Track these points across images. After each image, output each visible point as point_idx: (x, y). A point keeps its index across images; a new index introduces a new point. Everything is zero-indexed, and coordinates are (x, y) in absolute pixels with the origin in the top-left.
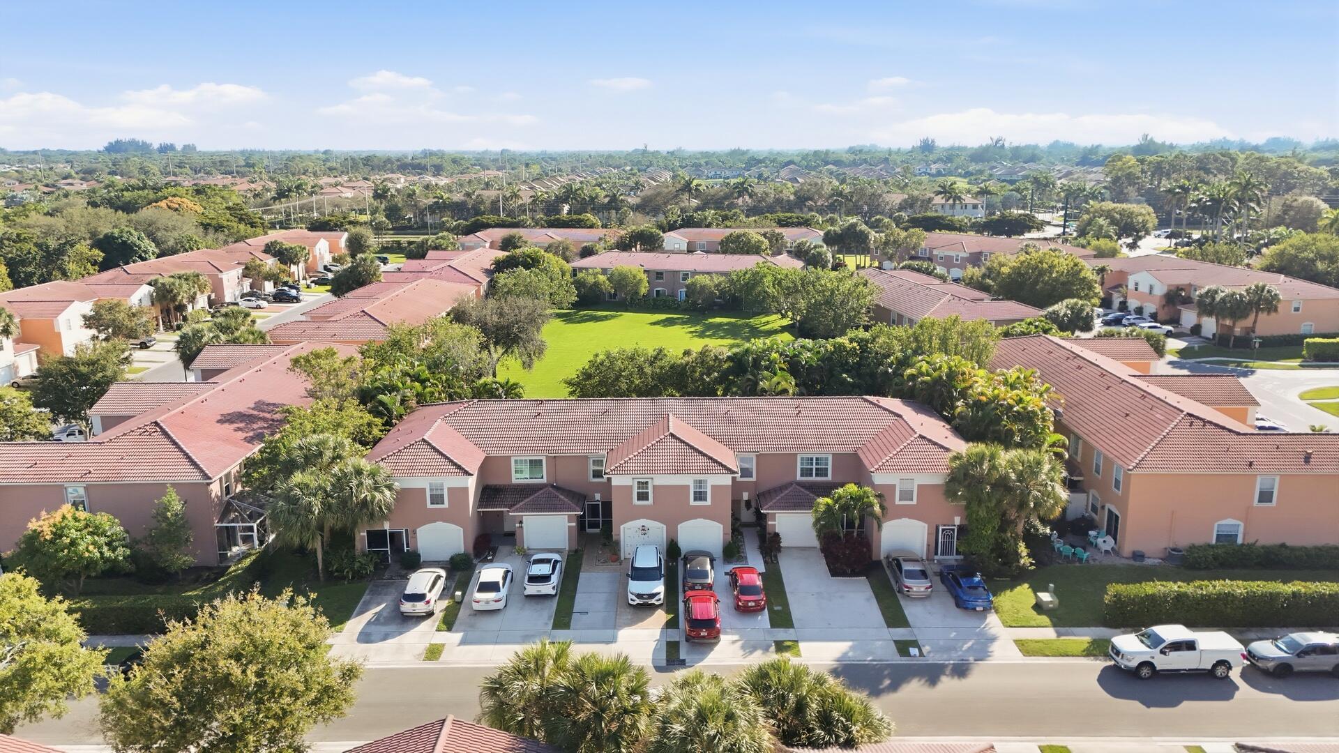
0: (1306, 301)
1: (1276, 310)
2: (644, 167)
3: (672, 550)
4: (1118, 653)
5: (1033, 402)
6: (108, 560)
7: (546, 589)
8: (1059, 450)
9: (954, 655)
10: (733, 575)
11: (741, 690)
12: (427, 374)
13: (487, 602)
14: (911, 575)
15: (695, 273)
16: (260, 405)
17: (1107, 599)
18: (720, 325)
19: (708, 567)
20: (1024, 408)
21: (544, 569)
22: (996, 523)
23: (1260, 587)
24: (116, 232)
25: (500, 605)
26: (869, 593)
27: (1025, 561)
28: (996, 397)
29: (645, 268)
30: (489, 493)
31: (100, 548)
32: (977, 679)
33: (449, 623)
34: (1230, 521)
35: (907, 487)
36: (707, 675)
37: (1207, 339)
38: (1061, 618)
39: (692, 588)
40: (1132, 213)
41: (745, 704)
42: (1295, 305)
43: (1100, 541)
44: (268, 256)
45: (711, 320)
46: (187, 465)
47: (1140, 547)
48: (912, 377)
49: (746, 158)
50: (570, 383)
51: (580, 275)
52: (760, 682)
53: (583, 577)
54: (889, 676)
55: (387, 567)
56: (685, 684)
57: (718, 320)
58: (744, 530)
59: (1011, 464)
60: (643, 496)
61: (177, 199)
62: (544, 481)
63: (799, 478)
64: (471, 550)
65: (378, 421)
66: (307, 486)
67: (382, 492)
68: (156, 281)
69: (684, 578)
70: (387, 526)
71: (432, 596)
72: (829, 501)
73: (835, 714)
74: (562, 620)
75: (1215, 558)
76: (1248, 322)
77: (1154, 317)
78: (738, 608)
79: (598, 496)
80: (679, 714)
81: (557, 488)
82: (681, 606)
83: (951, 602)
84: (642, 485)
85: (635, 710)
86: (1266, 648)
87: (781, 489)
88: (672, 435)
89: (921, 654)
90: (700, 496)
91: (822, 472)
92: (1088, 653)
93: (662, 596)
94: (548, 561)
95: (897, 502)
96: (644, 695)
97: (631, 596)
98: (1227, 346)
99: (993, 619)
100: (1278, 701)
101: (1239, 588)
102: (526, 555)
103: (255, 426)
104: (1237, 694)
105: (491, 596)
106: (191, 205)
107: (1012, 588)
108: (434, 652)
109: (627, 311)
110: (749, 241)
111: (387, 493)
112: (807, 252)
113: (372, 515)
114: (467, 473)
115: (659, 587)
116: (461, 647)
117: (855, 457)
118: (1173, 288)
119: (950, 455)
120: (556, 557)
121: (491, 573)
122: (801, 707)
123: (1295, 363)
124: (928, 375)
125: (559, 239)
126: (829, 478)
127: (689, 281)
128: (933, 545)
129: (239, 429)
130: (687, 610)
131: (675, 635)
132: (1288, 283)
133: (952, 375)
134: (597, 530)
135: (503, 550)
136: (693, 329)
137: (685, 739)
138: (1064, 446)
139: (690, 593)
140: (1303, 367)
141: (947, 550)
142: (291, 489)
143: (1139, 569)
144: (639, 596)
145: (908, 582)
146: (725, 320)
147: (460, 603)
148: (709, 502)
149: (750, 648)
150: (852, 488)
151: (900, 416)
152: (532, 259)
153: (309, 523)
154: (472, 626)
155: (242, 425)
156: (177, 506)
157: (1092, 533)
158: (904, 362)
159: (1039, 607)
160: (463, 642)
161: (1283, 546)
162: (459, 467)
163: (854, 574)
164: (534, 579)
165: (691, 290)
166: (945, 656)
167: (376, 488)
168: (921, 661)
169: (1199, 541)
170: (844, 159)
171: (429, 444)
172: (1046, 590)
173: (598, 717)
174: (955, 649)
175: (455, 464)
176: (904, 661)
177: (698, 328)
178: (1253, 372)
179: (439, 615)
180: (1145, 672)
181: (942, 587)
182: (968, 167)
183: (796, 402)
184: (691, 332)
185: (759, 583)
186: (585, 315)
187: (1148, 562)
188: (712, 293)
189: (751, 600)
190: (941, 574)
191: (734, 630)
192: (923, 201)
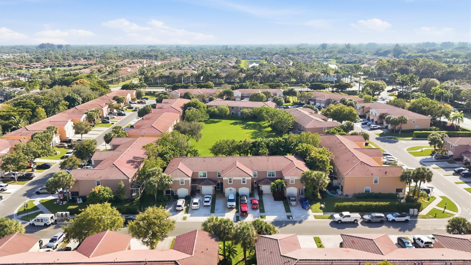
0: (416, 120)
1: (406, 123)
2: (226, 55)
3: (237, 195)
4: (334, 218)
5: (325, 157)
6: (110, 198)
7: (209, 204)
8: (331, 170)
9: (300, 219)
10: (251, 201)
11: (251, 225)
12: (175, 149)
13: (195, 207)
14: (292, 201)
15: (244, 108)
16: (134, 158)
17: (335, 206)
18: (250, 124)
19: (246, 199)
20: (322, 159)
21: (208, 199)
22: (312, 188)
23: (369, 203)
24: (70, 95)
25: (198, 208)
26: (283, 205)
27: (319, 197)
28: (316, 156)
29: (229, 106)
30: (194, 180)
31: (108, 195)
32: (303, 224)
33: (187, 212)
34: (368, 187)
35: (292, 180)
36: (244, 222)
37: (389, 130)
38: (325, 210)
39: (242, 204)
40: (378, 84)
41: (251, 227)
42: (413, 121)
43: (339, 192)
44: (114, 101)
45: (248, 123)
46: (123, 175)
47: (347, 194)
48: (298, 150)
49: (262, 51)
50: (211, 150)
51: (209, 109)
52: (254, 223)
53: (217, 201)
54: (285, 223)
55: (170, 198)
56: (240, 223)
57: (250, 123)
58: (255, 189)
59: (315, 175)
60: (230, 182)
61: (82, 80)
62: (206, 177)
63: (268, 177)
64: (190, 195)
65: (165, 162)
66: (154, 181)
67: (170, 182)
68: (87, 113)
69: (240, 201)
70: (170, 189)
71: (183, 206)
72: (274, 183)
73: (268, 229)
74: (213, 211)
75: (364, 196)
76: (399, 126)
77: (376, 122)
78: (252, 208)
79: (219, 181)
80: (239, 228)
81: (210, 179)
82: (239, 208)
83: (301, 206)
84: (230, 179)
85: (231, 228)
86: (367, 217)
87: (263, 179)
88: (237, 167)
89: (292, 218)
90: (244, 182)
91: (273, 175)
92: (329, 218)
93: (235, 206)
94: (208, 197)
95: (290, 183)
96: (233, 226)
97: (228, 206)
98: (393, 132)
99: (310, 211)
100: (367, 228)
101: (364, 203)
102: (203, 196)
103: (135, 164)
104: (358, 227)
105: (196, 206)
106: (86, 81)
107: (316, 203)
108: (185, 218)
109: (223, 119)
110: (260, 96)
111: (171, 182)
112: (277, 100)
113: (168, 187)
114: (189, 177)
115: (234, 204)
116: (191, 217)
117: (281, 171)
118: (382, 114)
119: (302, 172)
120: (210, 196)
121: (196, 200)
122: (262, 228)
123: (410, 138)
124: (301, 150)
125: (202, 93)
126: (275, 177)
127: (242, 111)
128: (299, 194)
129: (131, 165)
130: (241, 209)
131: (238, 214)
132: (412, 114)
133: (307, 150)
134: (220, 189)
135: (197, 194)
136: (242, 126)
137: (240, 232)
138: (331, 169)
139: (241, 205)
140: (412, 140)
141: (302, 194)
142: (150, 182)
143: (347, 199)
144: (230, 206)
145: (291, 202)
146: (252, 123)
147: (189, 207)
148: (246, 183)
149: (254, 217)
150: (279, 180)
151: (292, 161)
152: (195, 104)
153: (155, 189)
154: (192, 213)
155: (132, 164)
156: (123, 185)
157: (338, 190)
158: (296, 145)
159: (321, 208)
160: (191, 216)
161: (380, 193)
162: (187, 175)
163: (280, 200)
164: (206, 202)
165: (242, 113)
166: (298, 219)
167: (169, 181)
168: (292, 220)
169: (361, 192)
170: (295, 52)
171: (179, 169)
172: (323, 204)
173: (225, 229)
174: (300, 217)
175: (186, 174)
176: (289, 220)
177: (244, 126)
178: (398, 141)
179: (184, 210)
180: (340, 222)
181: (300, 203)
182: (337, 55)
183: (267, 158)
184: (242, 127)
185: (257, 202)
186: (211, 121)
187: (349, 197)
188: (248, 114)
189: (255, 207)
190: (299, 200)
191: (251, 213)
192: (317, 75)
